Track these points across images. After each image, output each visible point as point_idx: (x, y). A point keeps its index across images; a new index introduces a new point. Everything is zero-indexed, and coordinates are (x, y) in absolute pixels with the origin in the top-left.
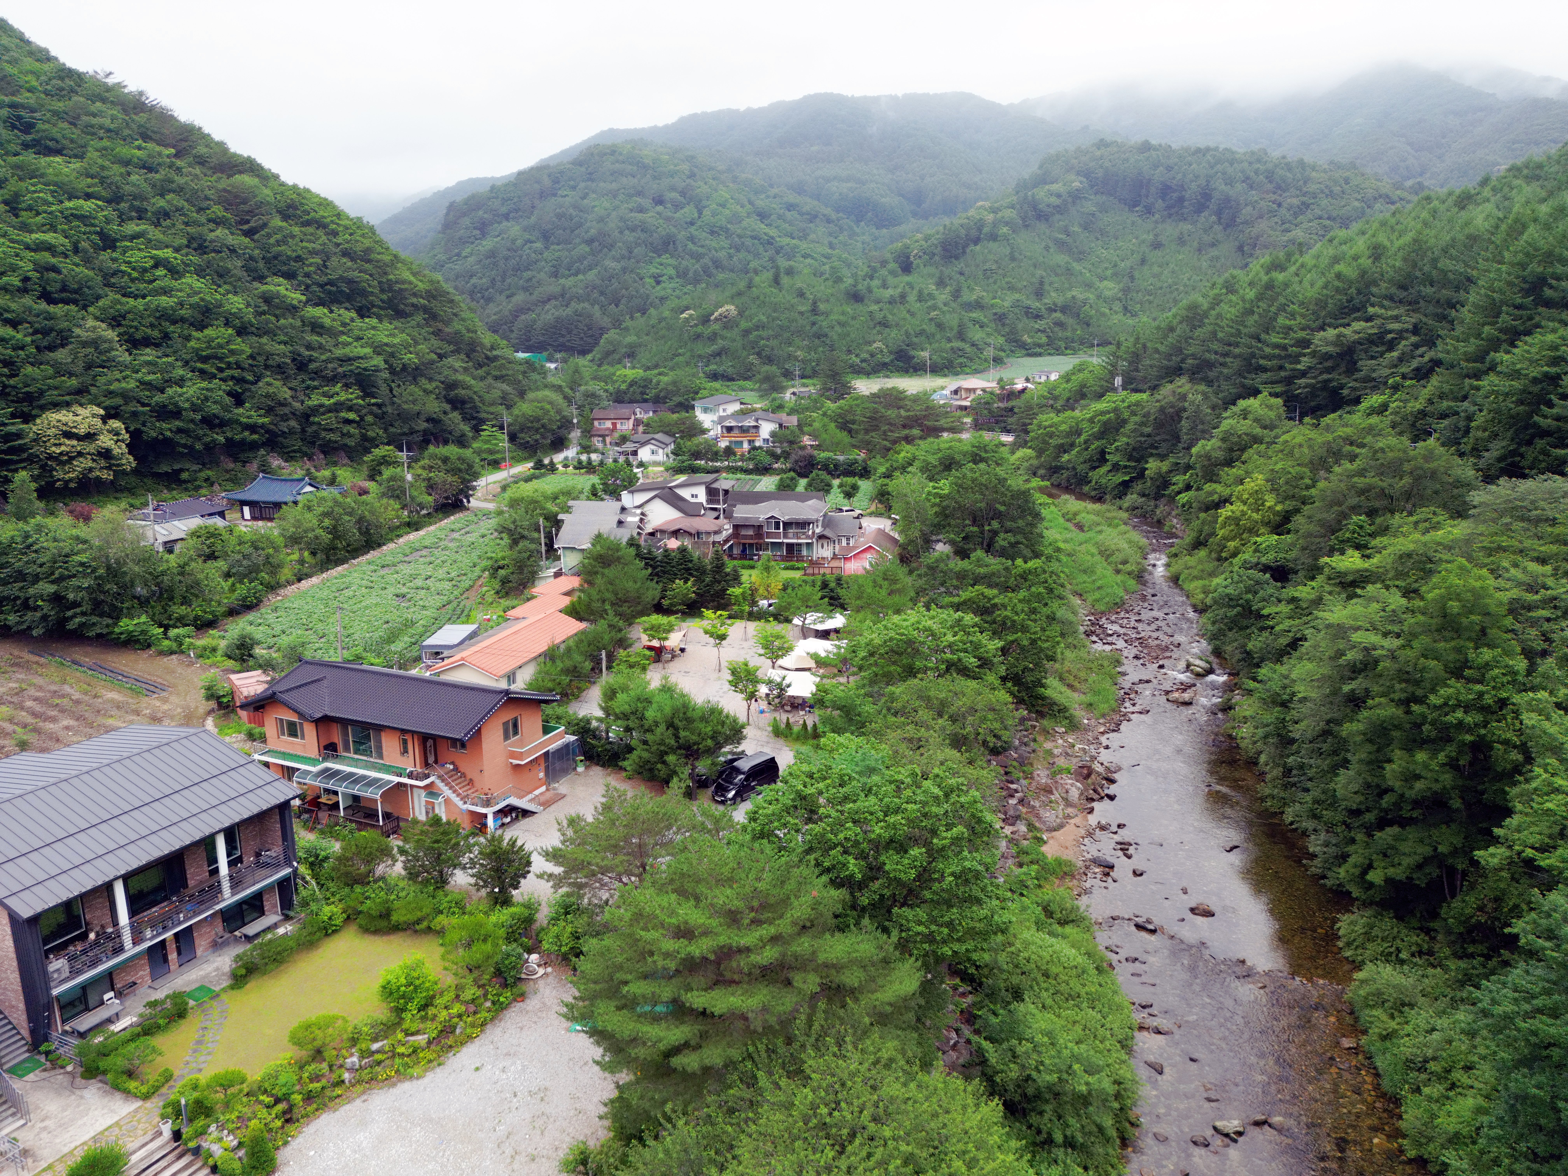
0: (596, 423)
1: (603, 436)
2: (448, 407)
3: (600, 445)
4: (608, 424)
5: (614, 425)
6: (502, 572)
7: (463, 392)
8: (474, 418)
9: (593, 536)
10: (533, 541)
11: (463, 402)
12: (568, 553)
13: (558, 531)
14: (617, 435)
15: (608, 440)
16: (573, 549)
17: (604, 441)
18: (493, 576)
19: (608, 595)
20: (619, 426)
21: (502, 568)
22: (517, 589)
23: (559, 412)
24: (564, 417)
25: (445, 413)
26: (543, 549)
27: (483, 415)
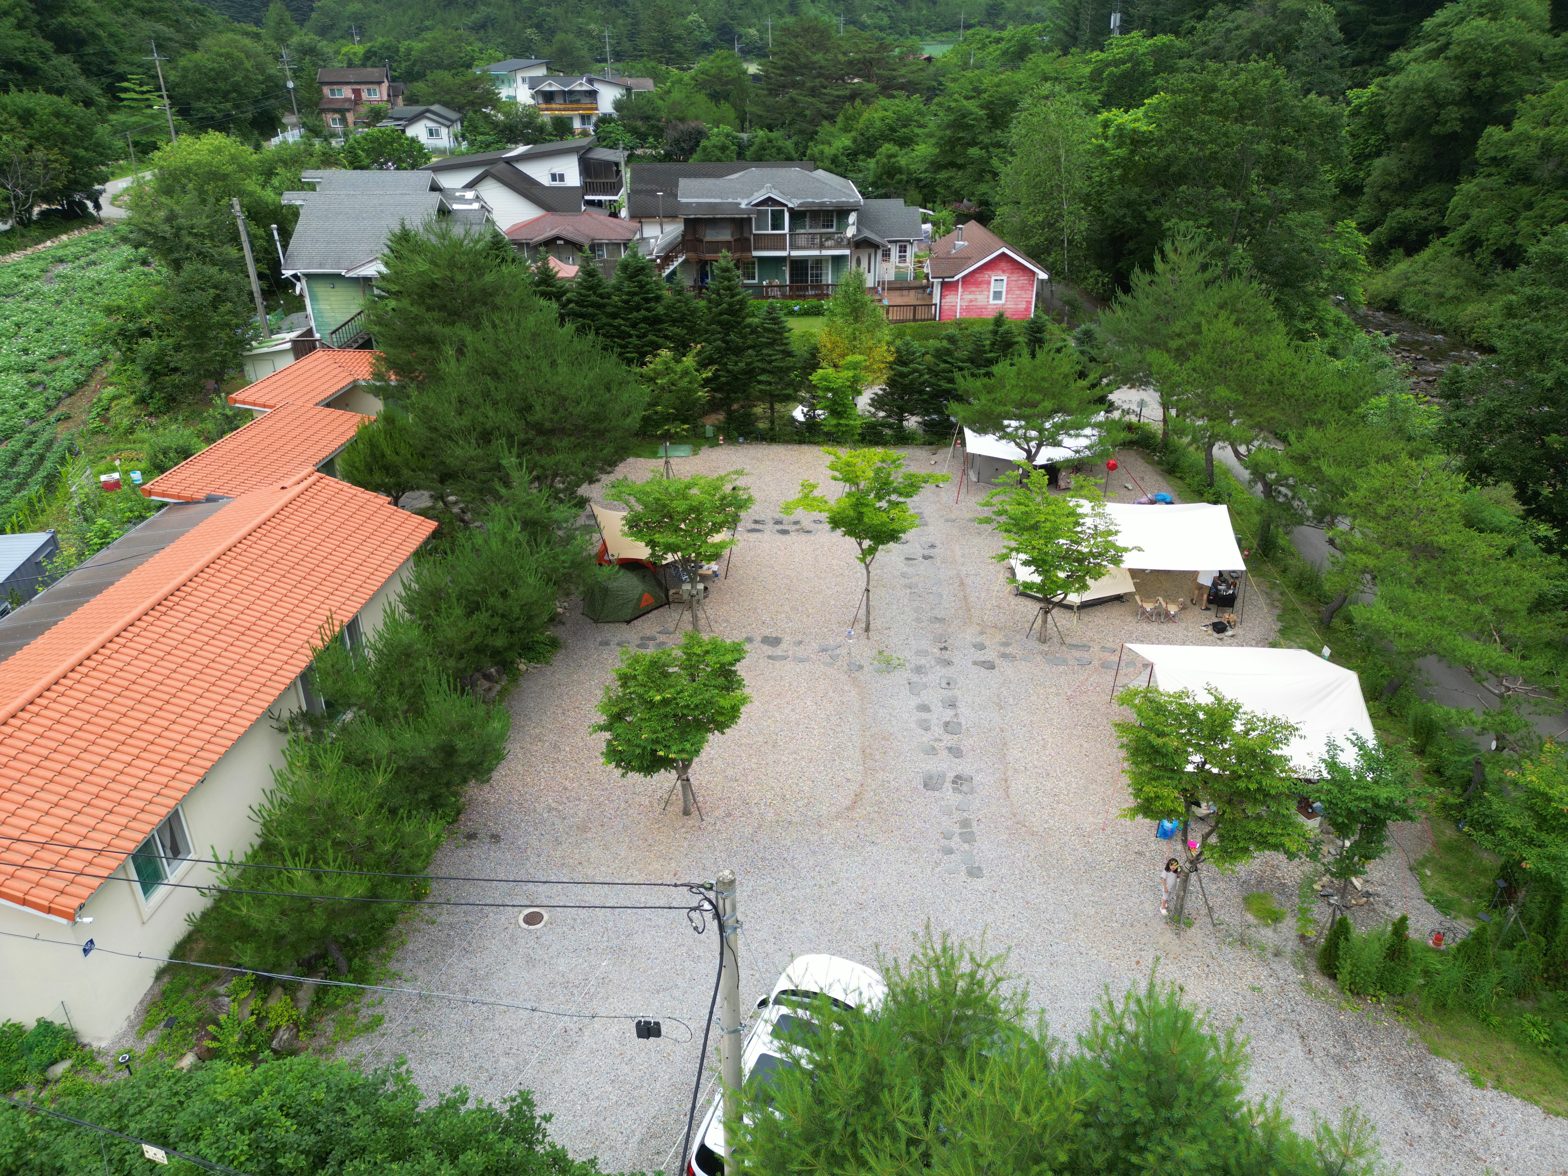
0: (326, 90)
1: (342, 112)
2: (48, 46)
3: (338, 127)
4: (347, 92)
5: (357, 92)
6: (149, 346)
7: (74, 21)
8: (107, 73)
9: (384, 238)
10: (226, 264)
11: (81, 43)
12: (322, 289)
13: (286, 235)
14: (363, 109)
15: (350, 117)
16: (334, 278)
17: (344, 120)
18: (129, 357)
19: (495, 417)
20: (365, 95)
21: (145, 333)
22: (195, 388)
23: (260, 68)
24: (270, 78)
25: (43, 55)
26: (255, 285)
27: (121, 68)
